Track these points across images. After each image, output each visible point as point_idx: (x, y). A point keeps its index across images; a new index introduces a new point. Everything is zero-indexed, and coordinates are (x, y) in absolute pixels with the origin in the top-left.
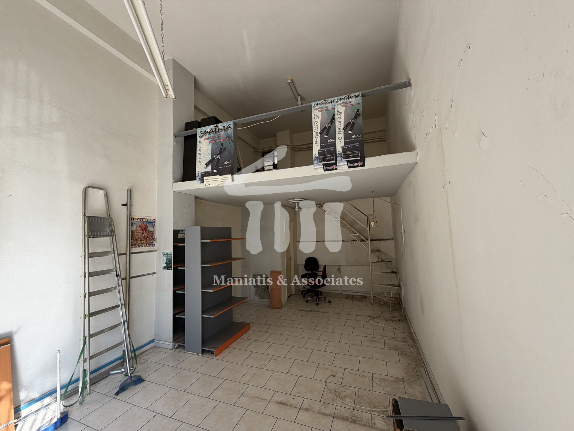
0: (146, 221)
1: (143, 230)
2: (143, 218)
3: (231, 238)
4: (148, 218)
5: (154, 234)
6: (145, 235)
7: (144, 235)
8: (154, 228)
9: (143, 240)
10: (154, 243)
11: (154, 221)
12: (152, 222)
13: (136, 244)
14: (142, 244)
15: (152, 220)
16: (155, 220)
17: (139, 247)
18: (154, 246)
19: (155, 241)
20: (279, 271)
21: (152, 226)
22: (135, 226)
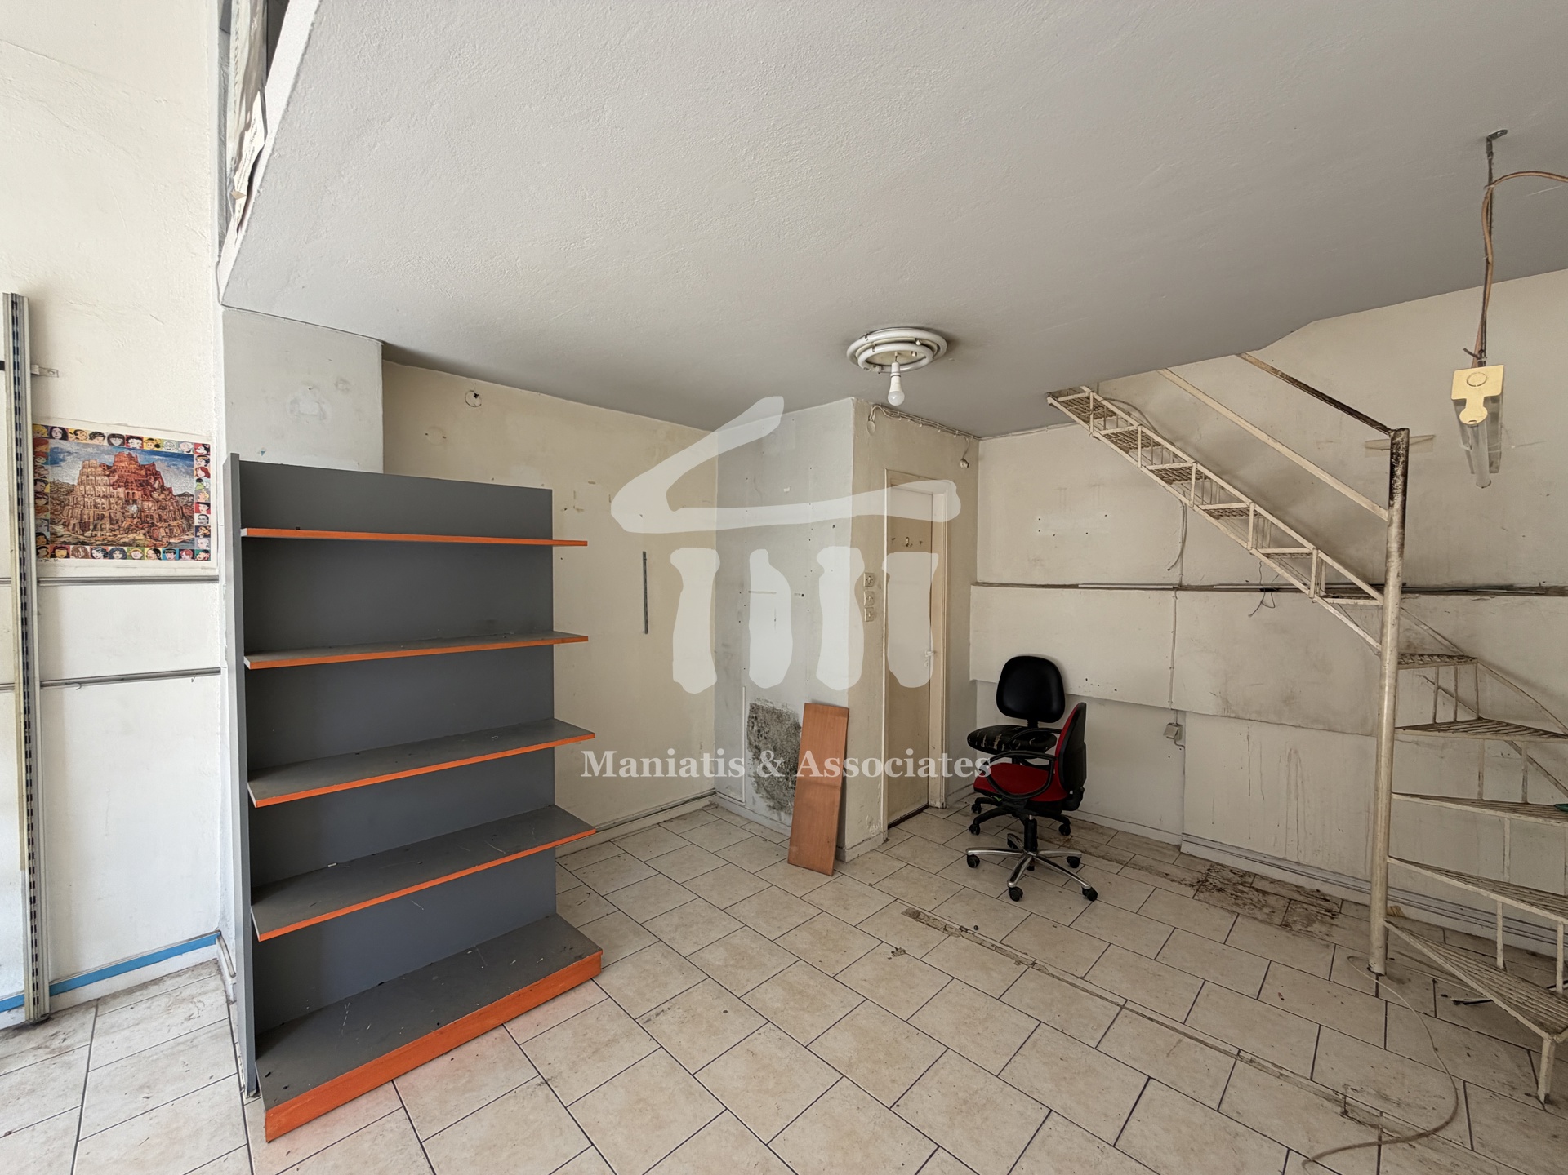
0: (150, 446)
1: (126, 486)
2: (125, 432)
3: (550, 537)
4: (156, 436)
5: (203, 508)
6: (141, 510)
7: (134, 508)
8: (199, 480)
9: (129, 530)
10: (204, 547)
11: (202, 451)
12: (187, 457)
13: (83, 543)
14: (125, 544)
15: (185, 449)
16: (207, 449)
17: (108, 555)
18: (208, 559)
19: (207, 536)
20: (840, 708)
21: (191, 475)
22: (80, 465)
